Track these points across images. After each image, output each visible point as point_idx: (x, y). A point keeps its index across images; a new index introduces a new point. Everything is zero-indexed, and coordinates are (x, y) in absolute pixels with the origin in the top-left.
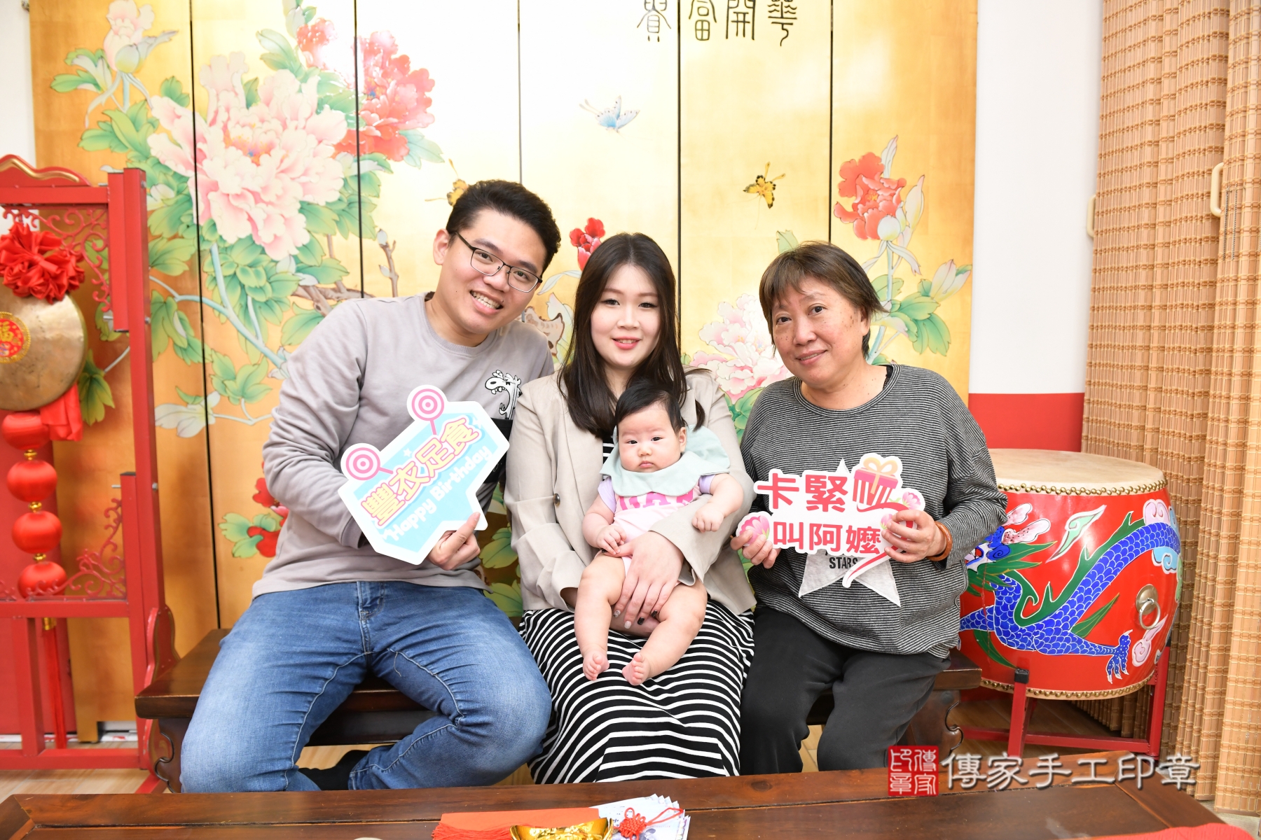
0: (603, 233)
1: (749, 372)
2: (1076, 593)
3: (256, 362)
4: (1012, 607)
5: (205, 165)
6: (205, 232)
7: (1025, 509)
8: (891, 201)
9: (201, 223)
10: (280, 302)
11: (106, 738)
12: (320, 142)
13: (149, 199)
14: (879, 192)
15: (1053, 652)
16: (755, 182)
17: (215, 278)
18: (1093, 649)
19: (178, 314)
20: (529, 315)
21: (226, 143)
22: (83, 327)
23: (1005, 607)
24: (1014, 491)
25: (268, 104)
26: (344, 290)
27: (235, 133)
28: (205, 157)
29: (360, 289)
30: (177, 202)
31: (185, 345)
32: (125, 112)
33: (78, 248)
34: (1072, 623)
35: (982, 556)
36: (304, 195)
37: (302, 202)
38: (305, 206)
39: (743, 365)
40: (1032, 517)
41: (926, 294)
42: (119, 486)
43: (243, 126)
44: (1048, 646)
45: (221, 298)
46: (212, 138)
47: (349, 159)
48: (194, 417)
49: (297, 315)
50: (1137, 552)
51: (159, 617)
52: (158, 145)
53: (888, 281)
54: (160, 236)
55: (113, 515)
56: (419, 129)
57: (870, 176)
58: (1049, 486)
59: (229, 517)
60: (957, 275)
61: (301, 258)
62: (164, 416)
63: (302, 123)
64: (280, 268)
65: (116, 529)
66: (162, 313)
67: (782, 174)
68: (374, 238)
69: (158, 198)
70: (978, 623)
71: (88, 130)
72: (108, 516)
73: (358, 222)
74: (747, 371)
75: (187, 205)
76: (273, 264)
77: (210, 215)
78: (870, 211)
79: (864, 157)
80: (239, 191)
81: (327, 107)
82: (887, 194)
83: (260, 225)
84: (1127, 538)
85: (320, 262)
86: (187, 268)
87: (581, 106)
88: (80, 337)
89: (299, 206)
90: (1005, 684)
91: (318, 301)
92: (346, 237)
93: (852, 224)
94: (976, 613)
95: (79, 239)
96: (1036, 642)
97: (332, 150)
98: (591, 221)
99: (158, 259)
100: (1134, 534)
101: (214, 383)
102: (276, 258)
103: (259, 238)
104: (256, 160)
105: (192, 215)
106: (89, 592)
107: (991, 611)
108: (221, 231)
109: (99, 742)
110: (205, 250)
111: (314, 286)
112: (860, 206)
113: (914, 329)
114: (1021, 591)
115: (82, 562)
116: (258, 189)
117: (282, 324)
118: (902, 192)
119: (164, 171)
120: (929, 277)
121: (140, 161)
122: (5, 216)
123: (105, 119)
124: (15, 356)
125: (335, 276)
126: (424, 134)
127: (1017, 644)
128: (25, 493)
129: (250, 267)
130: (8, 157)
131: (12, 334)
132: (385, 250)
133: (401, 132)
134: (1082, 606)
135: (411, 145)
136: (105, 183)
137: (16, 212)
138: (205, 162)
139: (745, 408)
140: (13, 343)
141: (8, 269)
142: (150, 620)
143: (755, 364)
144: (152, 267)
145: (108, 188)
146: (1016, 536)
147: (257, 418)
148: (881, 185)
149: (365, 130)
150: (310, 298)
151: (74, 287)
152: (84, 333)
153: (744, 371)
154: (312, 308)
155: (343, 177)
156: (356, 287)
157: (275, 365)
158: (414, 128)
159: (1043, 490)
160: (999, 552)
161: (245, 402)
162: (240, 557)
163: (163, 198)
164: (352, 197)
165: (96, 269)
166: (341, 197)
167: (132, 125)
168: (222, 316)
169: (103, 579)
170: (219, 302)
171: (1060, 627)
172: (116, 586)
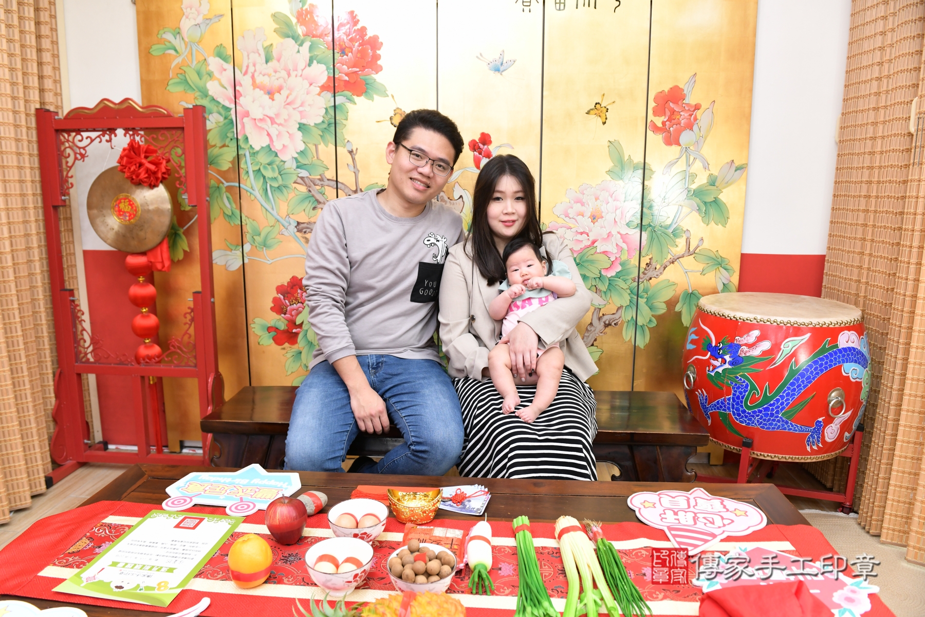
0: (490, 142)
1: (586, 236)
2: (785, 391)
3: (272, 225)
4: (743, 398)
5: (241, 100)
6: (241, 143)
7: (756, 333)
8: (690, 119)
9: (239, 137)
10: (287, 187)
11: (185, 451)
12: (311, 85)
13: (208, 122)
14: (682, 113)
15: (769, 428)
16: (594, 107)
17: (248, 172)
18: (796, 428)
19: (226, 194)
21: (253, 86)
22: (170, 203)
23: (738, 398)
24: (749, 322)
25: (279, 61)
26: (325, 180)
27: (259, 79)
28: (241, 95)
29: (335, 179)
30: (224, 124)
31: (230, 213)
32: (193, 67)
33: (167, 155)
34: (782, 410)
35: (725, 363)
36: (301, 119)
37: (300, 124)
38: (302, 126)
39: (582, 231)
40: (760, 339)
41: (713, 184)
42: (192, 299)
43: (264, 75)
44: (766, 425)
45: (251, 184)
46: (245, 82)
47: (329, 95)
48: (236, 258)
49: (297, 195)
50: (831, 366)
51: (215, 378)
52: (213, 88)
53: (686, 175)
54: (214, 146)
55: (189, 317)
56: (373, 75)
57: (676, 102)
58: (773, 319)
59: (257, 320)
60: (736, 171)
61: (300, 159)
62: (218, 257)
63: (300, 73)
64: (287, 165)
65: (190, 325)
66: (217, 194)
67: (613, 101)
68: (344, 146)
69: (213, 122)
70: (721, 407)
71: (171, 79)
72: (186, 318)
73: (334, 136)
75: (231, 126)
76: (282, 163)
77: (245, 132)
78: (674, 126)
79: (671, 88)
80: (261, 117)
81: (315, 62)
82: (686, 115)
83: (274, 138)
84: (824, 356)
85: (311, 162)
86: (231, 165)
87: (477, 57)
88: (169, 209)
89: (298, 126)
90: (738, 448)
91: (310, 187)
92: (327, 146)
93: (661, 136)
94: (720, 400)
95: (167, 150)
96: (758, 421)
97: (318, 90)
98: (483, 134)
99: (213, 160)
100: (829, 354)
101: (247, 237)
102: (284, 160)
103: (274, 146)
104: (272, 97)
105: (234, 132)
106: (175, 362)
107: (729, 399)
108: (251, 142)
109: (181, 452)
110: (241, 154)
111: (307, 177)
112: (667, 123)
113: (703, 208)
114: (749, 387)
115: (171, 344)
116: (273, 116)
117: (288, 201)
118: (699, 113)
119: (217, 104)
120: (716, 173)
121: (202, 99)
122: (125, 135)
123: (181, 72)
124: (132, 220)
125: (320, 171)
126: (376, 78)
127: (746, 422)
128: (138, 302)
129: (269, 165)
130: (126, 100)
131: (130, 207)
132: (351, 154)
133: (361, 77)
134: (789, 400)
135: (367, 86)
136: (182, 114)
137: (131, 133)
138: (241, 99)
139: (583, 259)
140: (131, 212)
141: (127, 168)
142: (209, 380)
143: (591, 231)
144: (210, 165)
145: (184, 118)
146: (748, 351)
147: (273, 259)
148: (683, 108)
149: (338, 76)
150: (305, 185)
151: (165, 178)
152: (171, 207)
153: (583, 235)
154: (306, 191)
155: (325, 107)
156: (333, 177)
157: (284, 227)
158: (368, 74)
159: (768, 321)
160: (737, 361)
161: (266, 249)
162: (262, 345)
163: (217, 122)
164: (331, 120)
165: (178, 168)
166: (323, 120)
167: (197, 75)
168: (252, 195)
169: (183, 354)
170: (250, 187)
171: (774, 412)
172: (191, 359)
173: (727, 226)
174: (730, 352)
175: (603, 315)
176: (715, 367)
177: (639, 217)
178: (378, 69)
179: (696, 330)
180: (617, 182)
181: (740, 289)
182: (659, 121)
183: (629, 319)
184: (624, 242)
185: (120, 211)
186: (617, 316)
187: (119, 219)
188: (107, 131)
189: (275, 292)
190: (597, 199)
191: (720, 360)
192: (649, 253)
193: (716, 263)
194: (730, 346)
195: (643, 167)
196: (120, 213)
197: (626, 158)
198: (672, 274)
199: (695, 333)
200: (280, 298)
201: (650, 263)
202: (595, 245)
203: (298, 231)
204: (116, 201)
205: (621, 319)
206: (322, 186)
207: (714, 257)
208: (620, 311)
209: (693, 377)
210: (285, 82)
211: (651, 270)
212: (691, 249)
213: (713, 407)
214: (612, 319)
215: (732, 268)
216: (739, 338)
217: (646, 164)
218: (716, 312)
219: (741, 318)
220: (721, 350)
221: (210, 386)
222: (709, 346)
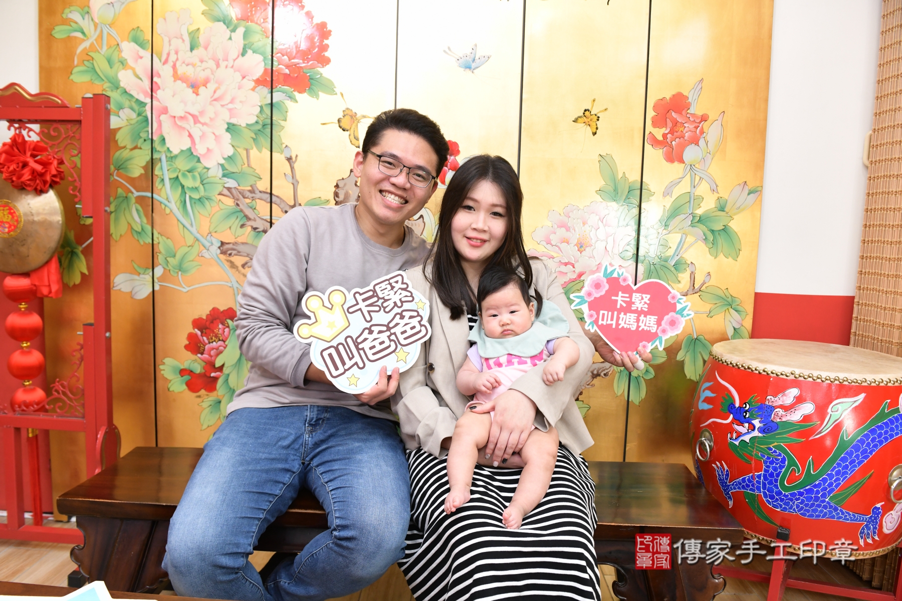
1: (572, 267)
2: (835, 468)
3: (190, 244)
4: (778, 475)
5: (159, 94)
6: (156, 145)
7: (794, 392)
8: (696, 132)
9: (154, 138)
10: (210, 199)
12: (244, 78)
13: (113, 119)
14: (685, 125)
15: (812, 516)
16: (582, 114)
17: (163, 180)
18: (848, 517)
19: (135, 206)
21: (174, 78)
22: (61, 213)
23: (771, 475)
24: (784, 377)
25: (206, 48)
26: (257, 192)
27: (181, 70)
28: (159, 88)
29: (269, 191)
30: (137, 122)
31: (139, 230)
32: (103, 53)
33: (59, 154)
34: (830, 492)
35: (754, 430)
36: (230, 118)
37: (228, 124)
38: (231, 127)
39: (567, 261)
40: (799, 400)
41: (722, 209)
42: (82, 333)
43: (187, 65)
44: (808, 511)
45: (166, 194)
46: (164, 72)
47: (266, 91)
48: (144, 284)
49: (221, 209)
50: (891, 436)
51: (106, 433)
52: (125, 79)
53: (690, 198)
54: (124, 147)
55: (77, 355)
56: (319, 69)
57: (679, 112)
58: (815, 374)
59: (167, 360)
60: (749, 194)
61: (227, 166)
62: (121, 282)
63: (231, 63)
64: (211, 173)
65: (80, 365)
66: (124, 205)
67: (605, 108)
68: (282, 152)
69: (123, 119)
70: (748, 486)
71: (77, 66)
72: (74, 356)
73: (270, 140)
74: (570, 266)
75: (144, 124)
76: (206, 170)
77: (161, 132)
78: (677, 140)
79: (674, 96)
80: (182, 114)
81: (250, 52)
82: (691, 127)
83: (197, 140)
84: (884, 423)
85: (240, 170)
86: (143, 172)
87: (445, 51)
88: (58, 222)
89: (226, 126)
90: (769, 539)
91: (238, 200)
92: (260, 151)
93: (661, 150)
94: (747, 477)
95: (61, 147)
96: (798, 506)
97: (253, 84)
99: (123, 163)
100: (890, 420)
101: (160, 258)
102: (208, 166)
103: (196, 150)
104: (196, 91)
105: (148, 131)
106: (60, 411)
107: (759, 477)
108: (169, 144)
109: (68, 522)
110: (156, 158)
111: (235, 188)
112: (669, 136)
113: (711, 237)
114: (786, 462)
115: (54, 389)
116: (197, 113)
117: (211, 216)
118: (705, 125)
119: (129, 98)
120: (724, 193)
121: (112, 91)
122: (9, 128)
123: (87, 57)
124: (12, 233)
125: (251, 181)
126: (322, 72)
127: (781, 507)
128: (19, 334)
129: (189, 172)
130: (12, 85)
131: (10, 216)
132: (289, 162)
133: (304, 70)
134: (840, 479)
135: (311, 81)
136: (79, 105)
137: (17, 125)
138: (159, 92)
140: (11, 223)
141: (6, 167)
142: (99, 436)
143: (577, 261)
144: (118, 170)
145: (82, 109)
146: (784, 415)
147: (189, 287)
148: (688, 119)
149: (277, 68)
150: (232, 197)
151: (56, 183)
152: (62, 218)
153: (568, 266)
154: (233, 204)
155: (260, 105)
156: (267, 189)
157: (205, 247)
158: (312, 67)
159: (810, 377)
160: (769, 428)
161: (181, 274)
162: (173, 391)
163: (128, 119)
164: (266, 120)
165: (72, 170)
166: (257, 120)
167: (107, 63)
168: (167, 208)
169: (68, 402)
170: (166, 198)
171: (819, 496)
172: (78, 408)
173: (738, 259)
174: (761, 416)
176: (739, 434)
177: (635, 247)
178: (326, 61)
179: (711, 385)
180: (609, 204)
181: (754, 334)
186: (607, 365)
189: (191, 326)
190: (584, 223)
191: (746, 425)
193: (726, 303)
194: (760, 408)
195: (639, 187)
197: (620, 175)
199: (708, 388)
200: (196, 335)
202: (582, 278)
203: (221, 253)
206: (253, 199)
207: (724, 296)
209: (709, 446)
212: (697, 286)
213: (736, 485)
214: (601, 369)
215: (744, 310)
216: (772, 397)
217: (643, 183)
218: (738, 364)
219: (774, 372)
220: (748, 413)
221: (99, 442)
222: (730, 407)
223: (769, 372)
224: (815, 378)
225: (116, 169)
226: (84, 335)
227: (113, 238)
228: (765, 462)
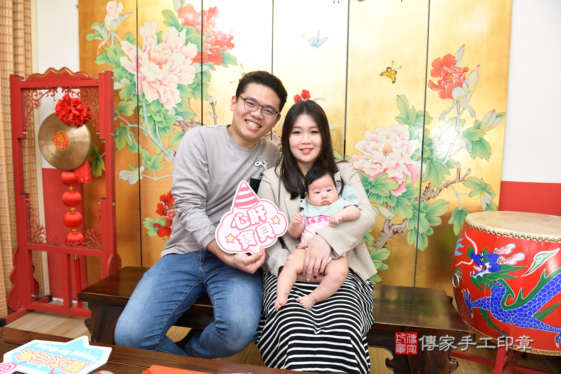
0: (309, 97)
1: (380, 165)
2: (537, 296)
3: (159, 153)
4: (500, 299)
5: (141, 69)
6: (140, 98)
7: (512, 246)
8: (460, 79)
9: (139, 94)
10: (169, 128)
12: (186, 58)
13: (115, 85)
14: (453, 74)
15: (523, 326)
16: (386, 71)
17: (144, 117)
18: (547, 328)
19: (130, 132)
20: (274, 135)
21: (149, 60)
22: (89, 137)
23: (496, 299)
24: (506, 236)
25: (166, 42)
26: (194, 123)
27: (153, 55)
28: (141, 66)
29: (201, 123)
30: (130, 85)
31: (132, 145)
32: (112, 48)
33: (88, 105)
34: (534, 312)
35: (485, 269)
36: (179, 81)
37: (178, 84)
38: (180, 86)
39: (377, 162)
40: (515, 251)
41: (478, 128)
43: (156, 52)
44: (520, 323)
45: (146, 126)
46: (144, 56)
47: (198, 65)
48: (135, 176)
49: (175, 133)
52: (124, 61)
53: (457, 121)
54: (123, 100)
55: (98, 215)
56: (228, 51)
57: (449, 66)
58: (526, 235)
59: (147, 219)
60: (496, 118)
61: (178, 109)
62: (123, 175)
63: (179, 50)
64: (169, 113)
65: (99, 221)
66: (124, 132)
67: (400, 66)
68: (208, 100)
69: (123, 84)
70: (482, 305)
71: (99, 55)
73: (201, 93)
74: (378, 165)
75: (134, 86)
76: (166, 111)
77: (143, 91)
78: (448, 84)
79: (445, 56)
80: (153, 80)
81: (189, 43)
82: (457, 76)
83: (162, 94)
85: (185, 110)
86: (133, 113)
87: (301, 36)
88: (88, 142)
89: (177, 86)
91: (184, 128)
92: (196, 100)
93: (437, 91)
94: (481, 299)
95: (89, 101)
96: (513, 320)
97: (191, 61)
98: (304, 91)
99: (123, 109)
101: (143, 162)
102: (167, 109)
103: (161, 100)
104: (161, 67)
105: (136, 90)
106: (89, 245)
107: (488, 299)
108: (146, 97)
110: (140, 106)
111: (182, 121)
112: (442, 82)
113: (471, 146)
114: (506, 291)
115: (86, 233)
116: (161, 79)
117: (169, 137)
118: (467, 74)
119: (126, 72)
120: (480, 119)
121: (117, 68)
122: (63, 92)
123: (103, 50)
124: (64, 149)
125: (191, 117)
126: (230, 53)
127: (502, 319)
128: (69, 204)
129: (157, 113)
130: (64, 68)
131: (63, 139)
132: (212, 105)
133: (220, 52)
134: (540, 304)
135: (224, 58)
136: (97, 78)
137: (66, 90)
139: (377, 183)
140: (64, 143)
141: (60, 113)
142: (109, 260)
143: (383, 162)
144: (120, 112)
145: (99, 80)
146: (505, 260)
147: (158, 177)
148: (455, 71)
149: (205, 51)
150: (181, 126)
151: (87, 121)
152: (90, 140)
153: (377, 164)
154: (181, 131)
155: (195, 73)
156: (200, 121)
157: (166, 155)
158: (225, 50)
159: (523, 237)
160: (495, 268)
161: (154, 170)
162: (150, 236)
163: (125, 84)
164: (199, 82)
165: (94, 114)
166: (194, 82)
167: (114, 53)
168: (146, 133)
169: (94, 241)
170: (145, 128)
171: (527, 313)
172: (98, 244)
173: (489, 160)
174: (490, 261)
175: (392, 225)
176: (477, 272)
177: (421, 152)
178: (232, 46)
179: (463, 240)
180: (403, 126)
181: (500, 208)
182: (436, 81)
183: (413, 229)
184: (409, 170)
185: (57, 142)
186: (402, 226)
187: (57, 147)
188: (52, 89)
189: (159, 200)
190: (388, 138)
191: (481, 266)
192: (428, 179)
193: (481, 188)
194: (490, 256)
195: (423, 115)
196: (57, 143)
197: (411, 108)
198: (446, 195)
199: (461, 242)
200: (162, 204)
201: (429, 187)
202: (386, 172)
204: (55, 136)
205: (406, 229)
207: (479, 183)
208: (405, 222)
209: (459, 278)
210: (169, 56)
211: (430, 192)
212: (461, 177)
213: (475, 304)
214: (399, 228)
215: (494, 193)
216: (497, 249)
217: (426, 112)
218: (478, 227)
219: (499, 233)
220: (482, 258)
221: (109, 263)
222: (472, 254)
223: (497, 233)
224: (526, 237)
225: (119, 112)
226: (101, 204)
227: (118, 151)
228: (492, 290)
